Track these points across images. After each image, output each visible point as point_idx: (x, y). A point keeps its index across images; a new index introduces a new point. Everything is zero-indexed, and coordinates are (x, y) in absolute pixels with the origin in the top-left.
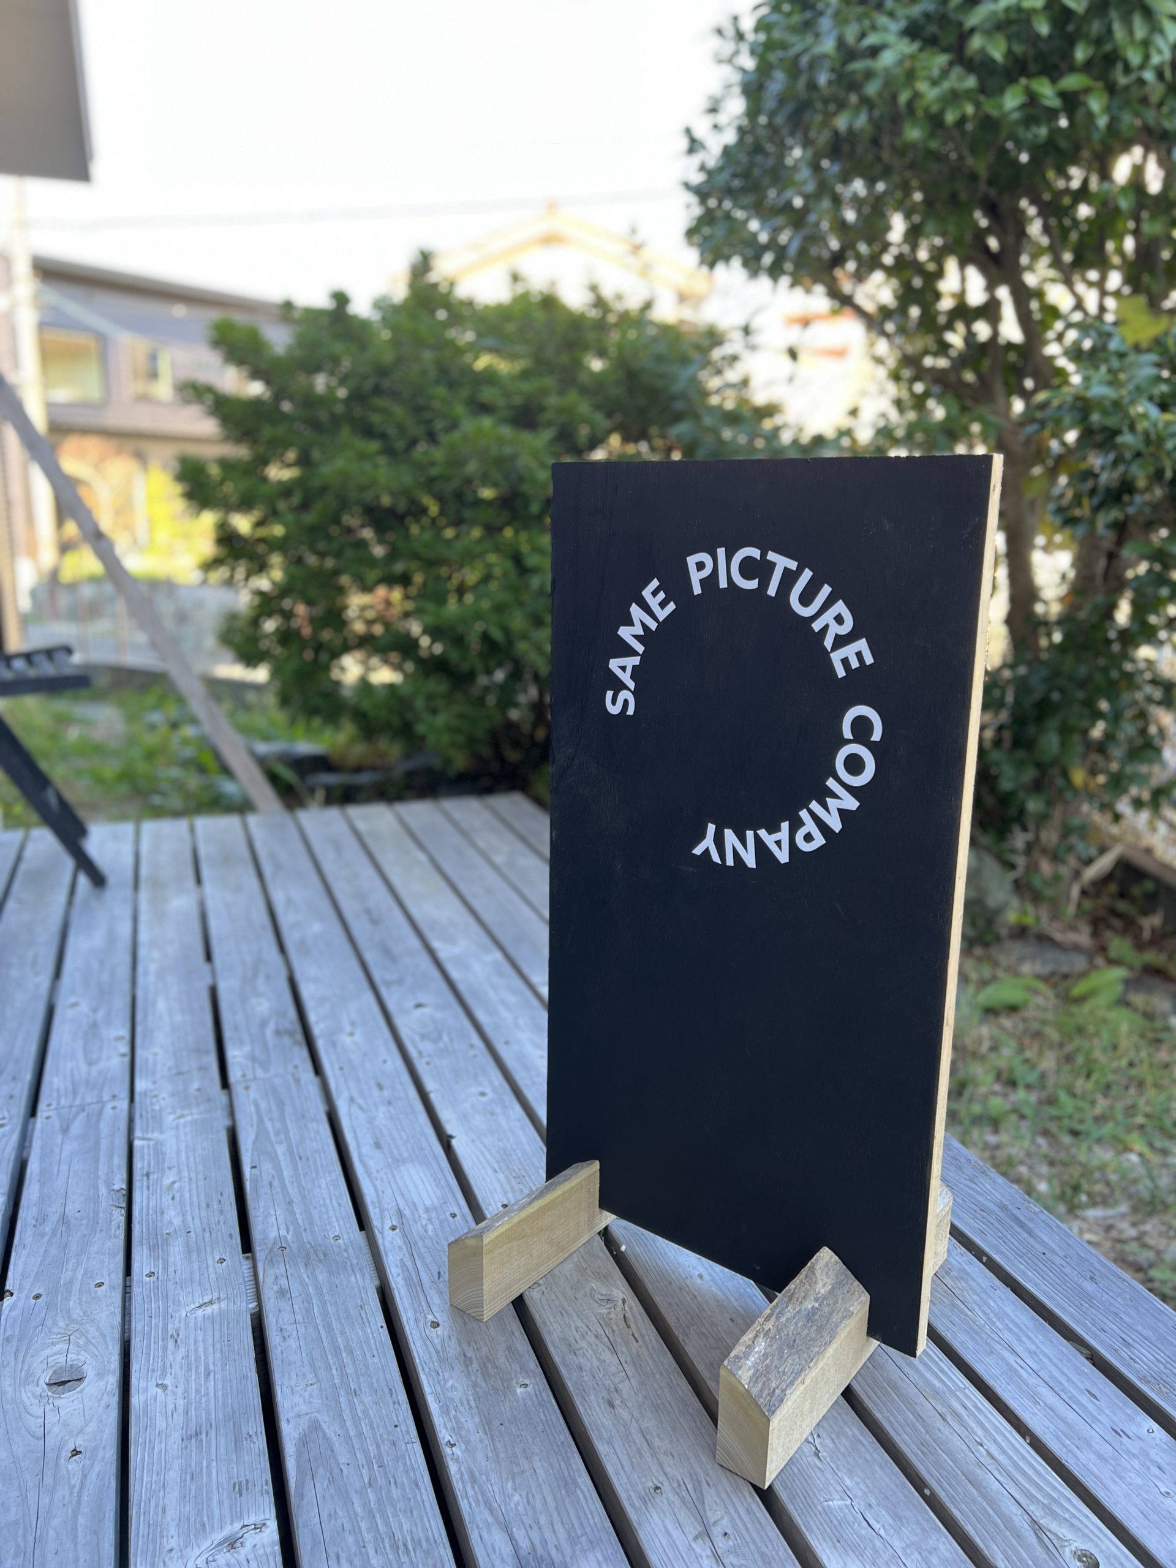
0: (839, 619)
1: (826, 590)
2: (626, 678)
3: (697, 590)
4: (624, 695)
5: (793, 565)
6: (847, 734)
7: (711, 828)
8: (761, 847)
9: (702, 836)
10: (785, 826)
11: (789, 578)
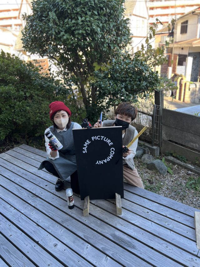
0: (109, 141)
1: (107, 139)
2: (85, 149)
3: (93, 140)
4: (85, 151)
5: (104, 137)
6: (111, 150)
7: (98, 161)
8: (103, 162)
9: (97, 162)
10: (106, 159)
11: (103, 138)
